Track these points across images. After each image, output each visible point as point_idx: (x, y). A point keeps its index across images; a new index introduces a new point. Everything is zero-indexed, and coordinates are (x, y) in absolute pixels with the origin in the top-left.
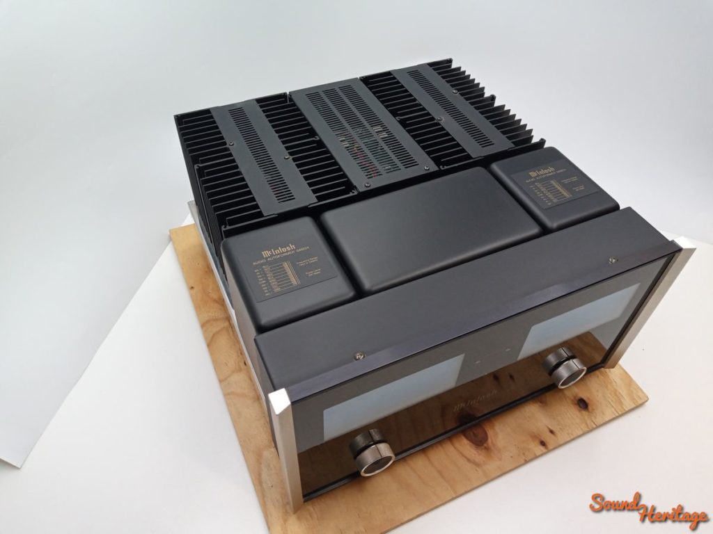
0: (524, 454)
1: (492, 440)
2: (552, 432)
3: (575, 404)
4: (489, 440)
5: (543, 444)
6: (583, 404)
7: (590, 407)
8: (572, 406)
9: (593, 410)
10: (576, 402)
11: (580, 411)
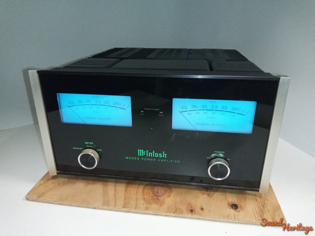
0: (176, 210)
1: (164, 198)
2: (202, 209)
3: (229, 205)
4: (163, 197)
5: (192, 211)
6: (235, 206)
7: (238, 209)
8: (227, 205)
9: (239, 211)
10: (231, 204)
11: (230, 209)
